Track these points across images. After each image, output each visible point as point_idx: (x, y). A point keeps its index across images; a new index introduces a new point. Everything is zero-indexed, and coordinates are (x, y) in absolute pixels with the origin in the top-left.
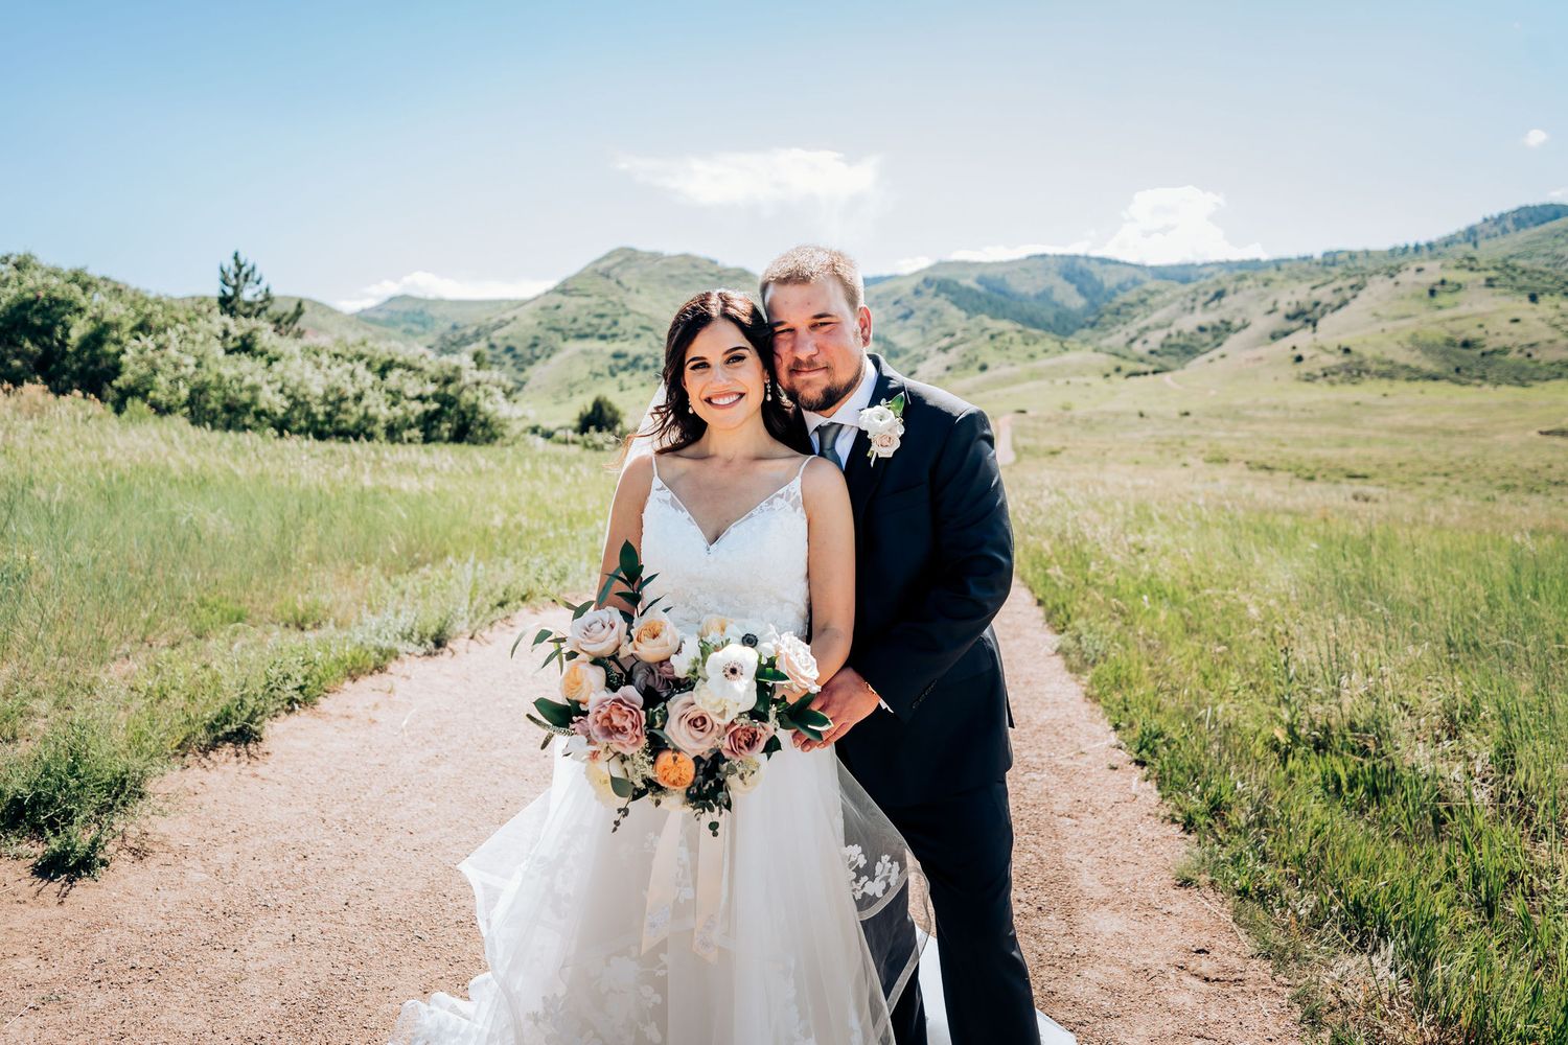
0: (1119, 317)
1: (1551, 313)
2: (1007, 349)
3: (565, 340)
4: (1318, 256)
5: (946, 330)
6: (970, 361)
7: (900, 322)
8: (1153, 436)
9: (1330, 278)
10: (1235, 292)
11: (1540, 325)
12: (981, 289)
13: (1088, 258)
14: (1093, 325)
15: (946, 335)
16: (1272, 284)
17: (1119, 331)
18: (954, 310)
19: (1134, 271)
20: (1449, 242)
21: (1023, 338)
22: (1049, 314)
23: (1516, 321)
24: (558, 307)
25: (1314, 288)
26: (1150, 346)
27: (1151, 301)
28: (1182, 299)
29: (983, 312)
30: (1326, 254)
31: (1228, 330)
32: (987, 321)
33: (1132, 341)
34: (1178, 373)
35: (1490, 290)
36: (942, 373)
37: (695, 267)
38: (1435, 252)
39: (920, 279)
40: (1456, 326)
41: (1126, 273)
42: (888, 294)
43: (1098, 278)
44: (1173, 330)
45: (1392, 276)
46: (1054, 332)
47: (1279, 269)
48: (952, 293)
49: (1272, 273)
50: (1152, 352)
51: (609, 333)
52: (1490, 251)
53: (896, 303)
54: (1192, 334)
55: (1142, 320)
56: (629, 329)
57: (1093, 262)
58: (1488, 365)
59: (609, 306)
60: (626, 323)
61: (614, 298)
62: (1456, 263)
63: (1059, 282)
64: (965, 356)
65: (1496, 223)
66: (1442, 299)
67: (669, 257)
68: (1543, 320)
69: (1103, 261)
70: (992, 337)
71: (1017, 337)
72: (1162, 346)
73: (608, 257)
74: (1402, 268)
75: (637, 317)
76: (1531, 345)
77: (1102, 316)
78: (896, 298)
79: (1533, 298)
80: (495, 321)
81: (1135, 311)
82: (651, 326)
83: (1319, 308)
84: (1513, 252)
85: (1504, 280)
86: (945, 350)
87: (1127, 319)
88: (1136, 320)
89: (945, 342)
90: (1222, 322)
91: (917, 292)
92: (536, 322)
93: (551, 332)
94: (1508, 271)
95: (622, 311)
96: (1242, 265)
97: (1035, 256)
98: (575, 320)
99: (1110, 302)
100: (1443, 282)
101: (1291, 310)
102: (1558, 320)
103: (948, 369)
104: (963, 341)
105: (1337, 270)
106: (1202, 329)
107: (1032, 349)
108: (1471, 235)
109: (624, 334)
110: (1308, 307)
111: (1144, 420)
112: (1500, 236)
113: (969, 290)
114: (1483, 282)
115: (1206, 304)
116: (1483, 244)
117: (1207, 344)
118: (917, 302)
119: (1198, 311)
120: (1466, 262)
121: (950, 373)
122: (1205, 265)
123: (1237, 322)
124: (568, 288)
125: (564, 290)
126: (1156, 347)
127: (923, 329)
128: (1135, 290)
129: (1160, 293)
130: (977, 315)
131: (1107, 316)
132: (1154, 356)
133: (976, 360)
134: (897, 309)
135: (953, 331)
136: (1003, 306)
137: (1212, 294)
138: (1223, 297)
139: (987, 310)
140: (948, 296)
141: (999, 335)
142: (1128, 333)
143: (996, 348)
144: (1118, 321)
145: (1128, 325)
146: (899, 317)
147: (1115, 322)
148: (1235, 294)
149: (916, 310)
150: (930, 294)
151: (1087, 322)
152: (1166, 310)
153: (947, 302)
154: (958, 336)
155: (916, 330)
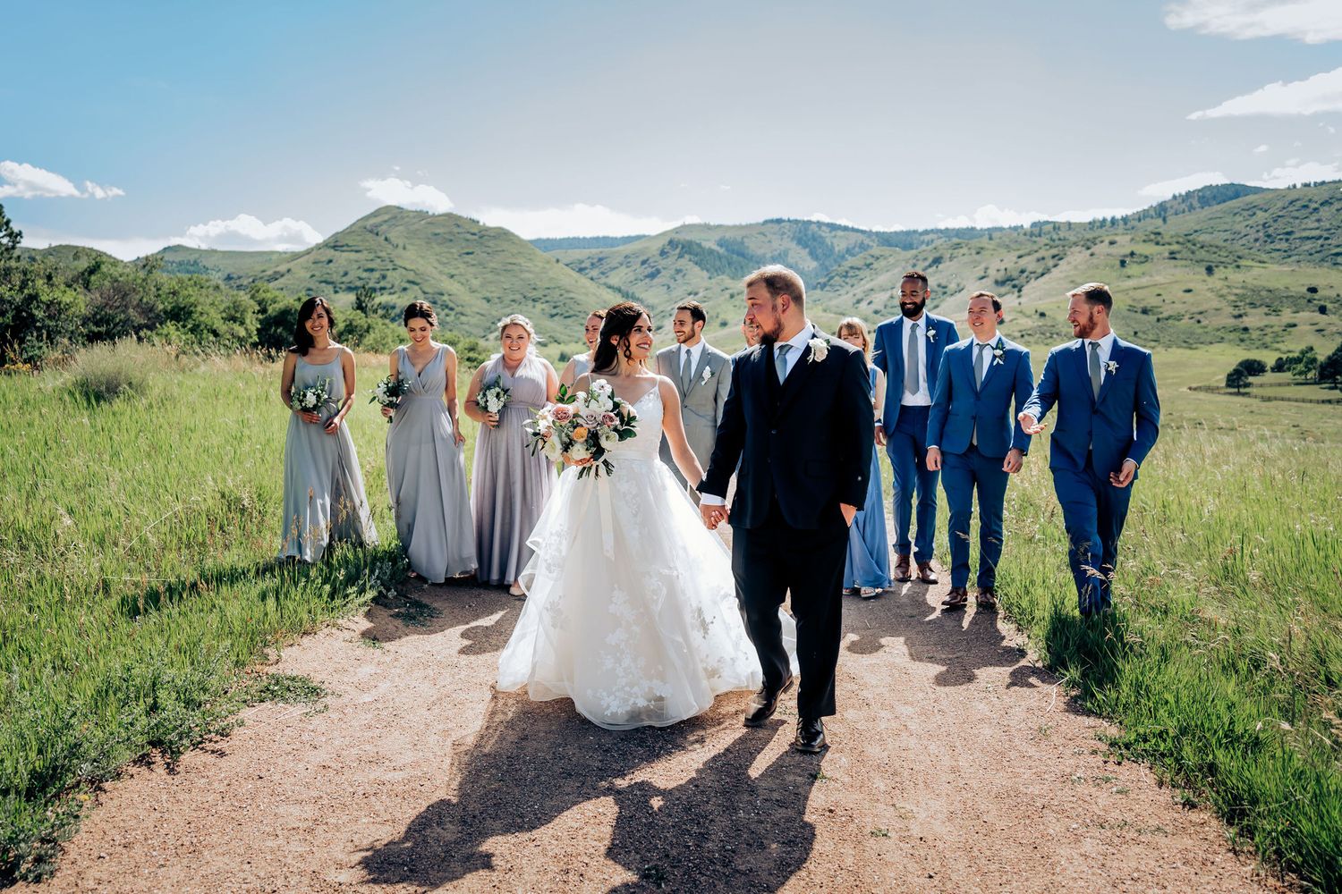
0: (847, 280)
1: (1219, 284)
3: (336, 292)
4: (1027, 225)
5: (690, 289)
7: (647, 280)
9: (1035, 248)
10: (951, 259)
11: (1209, 294)
12: (722, 251)
13: (819, 224)
14: (823, 286)
15: (690, 294)
16: (983, 252)
17: (847, 293)
18: (697, 269)
19: (861, 237)
20: (1142, 216)
23: (1189, 291)
24: (330, 261)
25: (1020, 257)
27: (875, 266)
28: (903, 264)
29: (723, 273)
30: (1034, 225)
31: (945, 293)
32: (728, 282)
33: (859, 302)
35: (1173, 261)
37: (458, 226)
38: (1128, 226)
39: (665, 241)
40: (1139, 294)
41: (854, 238)
42: (635, 255)
43: (828, 241)
45: (1088, 248)
47: (991, 239)
48: (696, 255)
49: (984, 242)
50: (876, 312)
51: (378, 286)
52: (1175, 226)
53: (644, 263)
55: (868, 282)
56: (397, 283)
57: (824, 228)
58: (1162, 330)
59: (379, 260)
60: (394, 278)
61: (383, 254)
62: (1144, 238)
63: (793, 245)
65: (1183, 201)
66: (1133, 269)
67: (433, 215)
68: (1211, 290)
69: (833, 227)
70: (732, 296)
72: (885, 307)
73: (375, 214)
74: (1097, 241)
75: (404, 272)
76: (1201, 313)
77: (832, 278)
78: (645, 258)
79: (1210, 270)
80: (270, 272)
81: (861, 274)
82: (419, 281)
83: (1025, 275)
84: (1197, 228)
85: (1186, 253)
87: (854, 281)
88: (863, 282)
90: (939, 286)
91: (663, 253)
92: (309, 275)
93: (323, 285)
94: (1189, 245)
95: (390, 267)
96: (959, 233)
97: (772, 221)
98: (346, 274)
99: (840, 266)
100: (1132, 254)
101: (1000, 276)
102: (1225, 291)
105: (1044, 240)
108: (1162, 210)
109: (393, 287)
110: (1015, 274)
112: (1187, 213)
113: (711, 252)
114: (1167, 255)
116: (1171, 219)
118: (663, 263)
120: (1152, 237)
122: (926, 232)
123: (952, 286)
124: (338, 244)
125: (335, 244)
126: (880, 307)
127: (669, 288)
128: (861, 255)
129: (885, 259)
130: (718, 275)
131: (837, 278)
132: (878, 316)
133: (717, 317)
134: (645, 268)
135: (696, 290)
136: (742, 267)
137: (930, 260)
138: (940, 263)
139: (727, 271)
140: (692, 257)
141: (738, 294)
142: (854, 295)
143: (735, 306)
144: (847, 283)
145: (855, 287)
146: (646, 277)
147: (844, 284)
148: (951, 261)
149: (662, 270)
150: (675, 255)
151: (819, 283)
152: (889, 274)
153: (691, 263)
154: (701, 295)
155: (662, 288)
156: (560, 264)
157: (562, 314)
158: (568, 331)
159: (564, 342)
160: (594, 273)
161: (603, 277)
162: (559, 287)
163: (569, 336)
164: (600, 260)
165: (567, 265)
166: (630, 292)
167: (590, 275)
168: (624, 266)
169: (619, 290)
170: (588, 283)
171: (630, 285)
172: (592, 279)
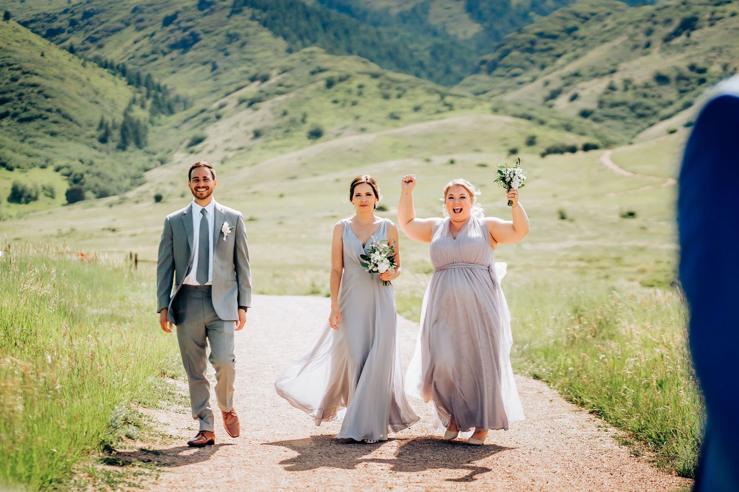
0: (534, 57)
2: (354, 103)
5: (253, 71)
6: (293, 122)
7: (175, 53)
8: (576, 248)
10: (712, 21)
14: (492, 67)
15: (253, 79)
17: (534, 79)
18: (265, 35)
21: (380, 86)
22: (422, 47)
26: (580, 105)
27: (581, 32)
28: (630, 29)
29: (314, 42)
31: (702, 81)
32: (322, 58)
33: (554, 95)
34: (622, 150)
36: (246, 140)
44: (617, 79)
46: (430, 76)
48: (265, 9)
50: (585, 114)
53: (168, 21)
54: (647, 86)
55: (570, 61)
64: (285, 113)
70: (330, 84)
71: (372, 85)
72: (601, 104)
77: (507, 53)
78: (170, 12)
81: (559, 46)
86: (252, 103)
87: (545, 58)
88: (560, 61)
89: (252, 90)
90: (692, 68)
99: (520, 31)
103: (257, 134)
104: (282, 89)
106: (661, 79)
107: (394, 105)
111: (565, 223)
115: (667, 39)
117: (671, 103)
118: (203, 22)
119: (655, 51)
121: (259, 142)
126: (591, 105)
127: (215, 68)
128: (557, 13)
129: (600, 19)
130: (305, 46)
131: (515, 53)
132: (587, 121)
133: (303, 121)
134: (172, 31)
135: (265, 72)
136: (347, 32)
137: (677, 22)
138: (693, 29)
139: (321, 37)
140: (257, 11)
141: (341, 80)
142: (547, 83)
143: (335, 102)
144: (533, 62)
145: (547, 70)
146: (174, 47)
147: (527, 63)
148: (712, 25)
149: (202, 36)
150: (224, 8)
151: (484, 62)
152: (606, 46)
153: (255, 23)
154: (273, 80)
155: (201, 68)
156: (12, 22)
157: (15, 115)
158: (26, 147)
159: (18, 167)
160: (76, 40)
161: (93, 47)
162: (9, 65)
163: (29, 156)
164: (87, 15)
165: (25, 24)
166: (144, 74)
167: (67, 44)
168: (131, 28)
169: (122, 71)
170: (64, 57)
171: (142, 62)
172: (72, 50)
